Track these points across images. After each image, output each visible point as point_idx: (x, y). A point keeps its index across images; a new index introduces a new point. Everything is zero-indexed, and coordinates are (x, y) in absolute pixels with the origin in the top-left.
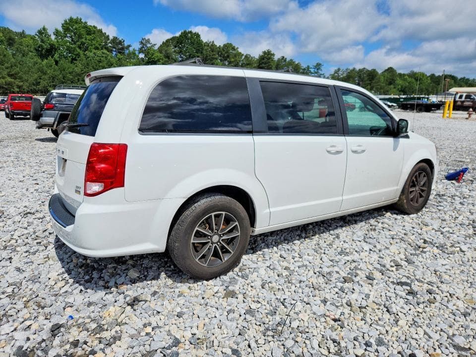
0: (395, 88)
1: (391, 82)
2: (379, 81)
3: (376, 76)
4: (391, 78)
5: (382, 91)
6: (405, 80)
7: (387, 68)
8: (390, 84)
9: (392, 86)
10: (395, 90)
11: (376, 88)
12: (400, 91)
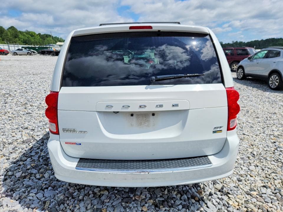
0: (19, 40)
1: (16, 36)
2: (7, 35)
3: (4, 32)
4: (15, 33)
5: (11, 41)
6: (24, 35)
7: (10, 27)
8: (16, 37)
9: (17, 39)
10: (20, 41)
11: (7, 40)
12: (23, 42)
